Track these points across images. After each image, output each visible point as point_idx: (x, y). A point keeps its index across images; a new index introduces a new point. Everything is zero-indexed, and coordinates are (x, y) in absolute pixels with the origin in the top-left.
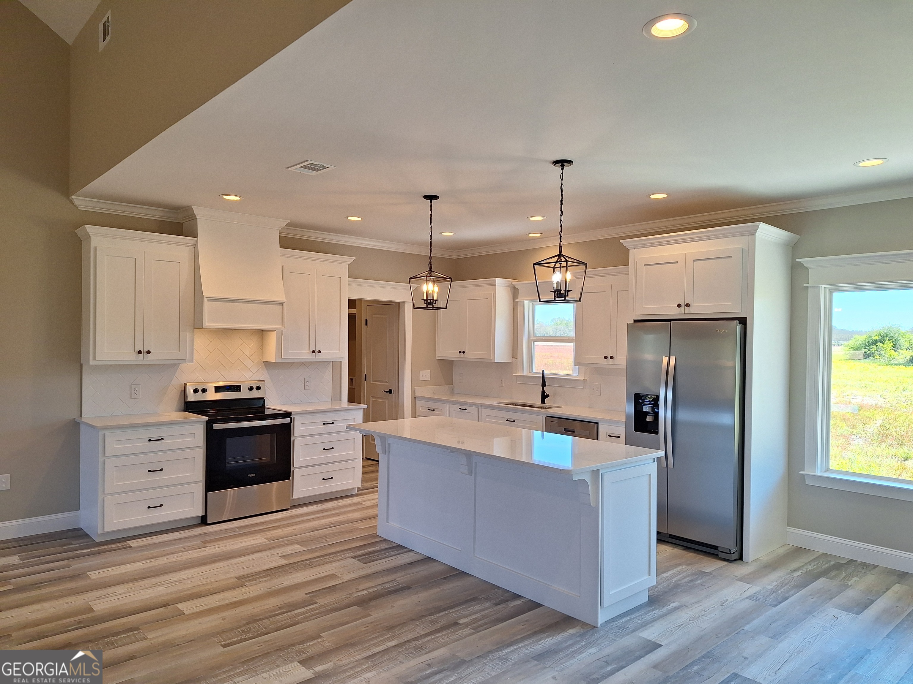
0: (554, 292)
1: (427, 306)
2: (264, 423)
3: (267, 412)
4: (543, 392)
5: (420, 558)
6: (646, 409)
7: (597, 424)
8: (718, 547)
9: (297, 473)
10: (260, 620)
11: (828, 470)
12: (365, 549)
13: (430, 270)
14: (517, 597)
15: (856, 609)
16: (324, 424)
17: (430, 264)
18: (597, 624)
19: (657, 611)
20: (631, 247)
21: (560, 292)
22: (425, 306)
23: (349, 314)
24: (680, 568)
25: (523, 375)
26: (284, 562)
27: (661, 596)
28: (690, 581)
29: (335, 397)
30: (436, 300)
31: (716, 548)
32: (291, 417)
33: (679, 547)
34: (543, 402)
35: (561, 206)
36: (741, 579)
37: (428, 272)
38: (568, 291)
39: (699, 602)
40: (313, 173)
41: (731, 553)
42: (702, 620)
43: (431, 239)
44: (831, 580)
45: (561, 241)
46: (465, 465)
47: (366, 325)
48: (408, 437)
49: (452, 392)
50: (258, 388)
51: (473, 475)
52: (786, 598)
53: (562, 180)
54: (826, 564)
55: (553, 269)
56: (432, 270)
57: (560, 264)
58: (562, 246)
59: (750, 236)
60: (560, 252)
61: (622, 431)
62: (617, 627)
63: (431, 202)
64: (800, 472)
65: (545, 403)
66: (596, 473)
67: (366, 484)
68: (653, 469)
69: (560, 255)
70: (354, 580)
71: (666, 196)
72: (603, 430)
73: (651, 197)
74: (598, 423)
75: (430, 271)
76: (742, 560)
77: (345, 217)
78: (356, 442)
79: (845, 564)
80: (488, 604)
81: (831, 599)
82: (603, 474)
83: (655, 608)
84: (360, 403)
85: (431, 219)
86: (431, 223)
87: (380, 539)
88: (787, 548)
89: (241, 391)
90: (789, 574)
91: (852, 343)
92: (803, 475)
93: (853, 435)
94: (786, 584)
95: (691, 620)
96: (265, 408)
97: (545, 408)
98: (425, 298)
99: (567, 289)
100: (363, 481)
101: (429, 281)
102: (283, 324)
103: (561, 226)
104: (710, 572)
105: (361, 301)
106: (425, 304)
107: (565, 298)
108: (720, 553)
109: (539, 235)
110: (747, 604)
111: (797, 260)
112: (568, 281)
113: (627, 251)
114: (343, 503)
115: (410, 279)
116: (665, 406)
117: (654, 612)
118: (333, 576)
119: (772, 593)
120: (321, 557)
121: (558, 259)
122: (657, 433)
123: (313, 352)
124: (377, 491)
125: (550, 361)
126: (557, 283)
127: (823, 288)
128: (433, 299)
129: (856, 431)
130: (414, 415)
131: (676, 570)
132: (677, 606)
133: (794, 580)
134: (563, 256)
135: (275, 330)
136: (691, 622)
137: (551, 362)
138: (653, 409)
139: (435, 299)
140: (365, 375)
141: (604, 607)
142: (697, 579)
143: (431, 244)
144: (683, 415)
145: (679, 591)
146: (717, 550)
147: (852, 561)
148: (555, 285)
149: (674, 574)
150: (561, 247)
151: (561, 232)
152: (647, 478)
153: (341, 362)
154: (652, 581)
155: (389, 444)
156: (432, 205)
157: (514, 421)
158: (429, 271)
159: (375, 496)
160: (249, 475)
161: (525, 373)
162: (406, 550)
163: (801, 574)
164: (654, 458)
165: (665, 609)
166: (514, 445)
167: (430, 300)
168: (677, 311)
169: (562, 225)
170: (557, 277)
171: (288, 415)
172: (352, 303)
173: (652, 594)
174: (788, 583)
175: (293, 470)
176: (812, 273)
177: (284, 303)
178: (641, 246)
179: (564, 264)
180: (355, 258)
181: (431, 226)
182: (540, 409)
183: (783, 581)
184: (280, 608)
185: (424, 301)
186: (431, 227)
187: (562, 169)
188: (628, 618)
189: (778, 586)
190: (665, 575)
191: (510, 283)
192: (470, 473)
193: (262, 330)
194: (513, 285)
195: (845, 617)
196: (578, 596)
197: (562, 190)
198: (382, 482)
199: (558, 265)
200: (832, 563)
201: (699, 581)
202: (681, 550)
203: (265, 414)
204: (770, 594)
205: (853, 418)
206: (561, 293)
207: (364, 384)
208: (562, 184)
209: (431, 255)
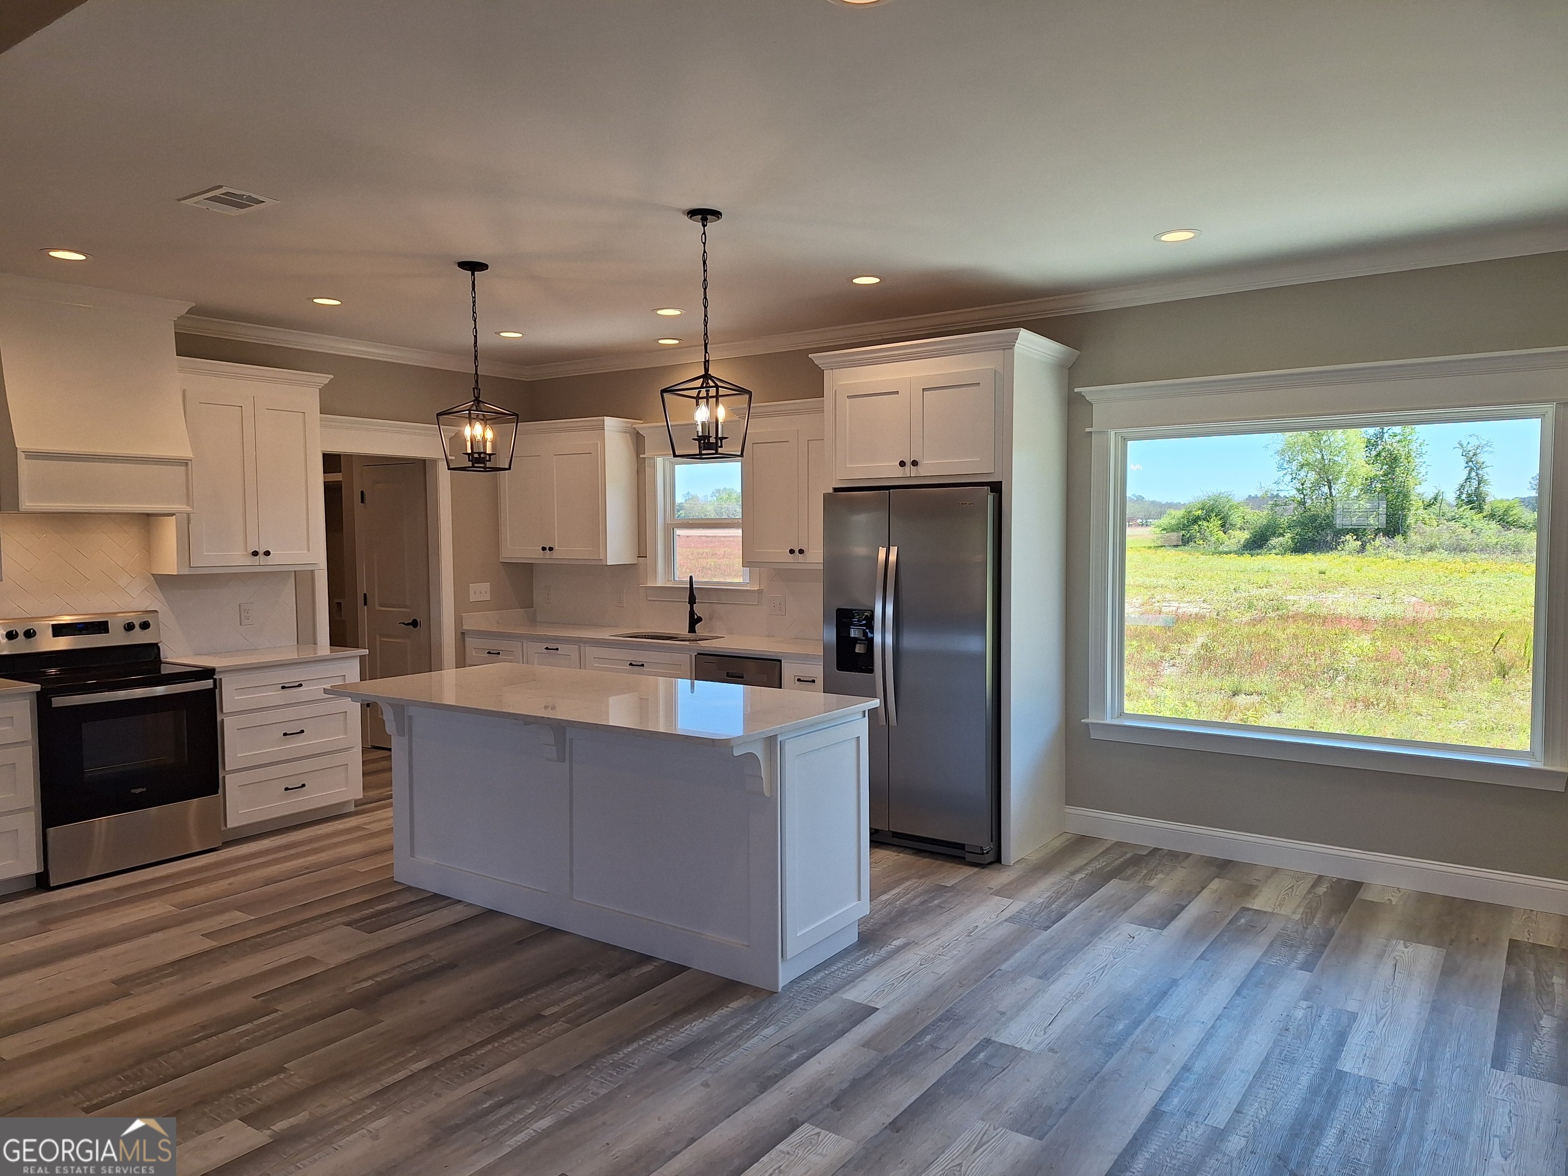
0: (699, 439)
1: (473, 464)
2: (160, 690)
3: (165, 670)
4: (692, 613)
5: (471, 912)
6: (854, 633)
7: (779, 663)
8: (964, 845)
9: (232, 783)
10: (163, 1053)
11: (1122, 714)
12: (370, 908)
13: (477, 400)
14: (646, 959)
15: (1159, 921)
16: (283, 688)
17: (476, 388)
18: (778, 988)
19: (871, 955)
20: (825, 367)
21: (709, 440)
22: (470, 464)
23: (324, 482)
24: (907, 884)
25: (657, 585)
26: (209, 944)
27: (878, 931)
28: (923, 903)
29: (305, 636)
30: (490, 455)
31: (961, 847)
32: (215, 677)
33: (908, 850)
34: (692, 630)
35: (705, 289)
36: (997, 893)
37: (472, 403)
38: (722, 439)
39: (936, 933)
40: (234, 212)
41: (983, 854)
42: (939, 961)
43: (476, 342)
44: (1126, 882)
45: (706, 352)
46: (553, 745)
47: (363, 501)
48: (452, 702)
49: (533, 621)
50: (145, 626)
51: (567, 761)
52: (1063, 915)
53: (704, 244)
54: (1119, 858)
55: (695, 400)
56: (480, 399)
57: (706, 391)
58: (709, 360)
59: (1006, 351)
60: (706, 370)
61: (817, 671)
62: (808, 988)
63: (473, 274)
64: (1082, 721)
65: (695, 632)
66: (771, 742)
67: (373, 793)
68: (862, 728)
69: (706, 376)
70: (348, 963)
71: (877, 280)
72: (789, 671)
73: (855, 281)
74: (780, 661)
75: (476, 402)
76: (1001, 863)
77: (308, 299)
78: (348, 717)
79: (1145, 855)
80: (596, 977)
81: (1126, 909)
82: (782, 742)
83: (868, 952)
84: (357, 647)
85: (474, 305)
86: (474, 313)
87: (399, 887)
88: (1063, 839)
89: (108, 633)
90: (1067, 877)
91: (1165, 521)
92: (1087, 725)
93: (1164, 662)
94: (1063, 894)
95: (923, 963)
96: (161, 662)
97: (696, 640)
98: (469, 451)
99: (720, 436)
100: (365, 788)
101: (474, 419)
102: (189, 500)
103: (706, 326)
104: (953, 885)
105: (350, 457)
106: (469, 461)
107: (717, 450)
108: (967, 854)
109: (676, 342)
110: (1007, 929)
111: (1076, 390)
112: (721, 420)
113: (818, 374)
114: (328, 829)
115: (438, 415)
116: (883, 628)
117: (866, 958)
118: (309, 961)
119: (1042, 910)
120: (284, 930)
121: (703, 384)
122: (871, 671)
123: (255, 554)
124: (391, 805)
125: (711, 562)
126: (703, 424)
127: (1113, 433)
128: (485, 453)
129: (1168, 655)
130: (461, 662)
131: (902, 887)
132: (902, 944)
133: (1074, 886)
134: (711, 377)
135: (174, 514)
136: (923, 966)
137: (713, 564)
138: (865, 634)
139: (487, 452)
140: (365, 595)
141: (788, 958)
142: (933, 899)
143: (476, 351)
144: (910, 641)
145: (906, 919)
146: (964, 849)
147: (1156, 850)
148: (700, 428)
149: (899, 893)
150: (706, 362)
151: (707, 336)
152: (854, 744)
153: (313, 571)
154: (863, 908)
155: (410, 717)
156: (474, 280)
157: (643, 665)
158: (474, 401)
159: (388, 813)
160: (133, 791)
161: (660, 583)
162: (448, 901)
163: (1084, 875)
164: (865, 711)
165: (883, 952)
166: (644, 706)
167: (479, 455)
168: (899, 472)
169: (707, 323)
170: (702, 414)
171: (208, 673)
172: (331, 462)
173: (864, 930)
174: (1066, 891)
175: (224, 777)
176: (1098, 413)
177: (190, 462)
178: (841, 365)
179: (713, 392)
180: (332, 377)
181: (475, 319)
182: (687, 643)
183: (1059, 890)
184: (204, 1028)
185: (467, 456)
186: (475, 321)
187: (704, 226)
188: (827, 972)
189: (1052, 897)
190: (884, 897)
191: (630, 425)
192: (562, 759)
193: (148, 515)
194: (635, 428)
195: (1144, 934)
196: (746, 946)
197: (704, 263)
198: (399, 788)
199: (703, 393)
200: (1128, 856)
201: (936, 902)
202: (909, 854)
203: (163, 672)
204: (1040, 912)
205: (1164, 635)
206: (711, 441)
207: (364, 613)
208: (705, 252)
209: (476, 371)
